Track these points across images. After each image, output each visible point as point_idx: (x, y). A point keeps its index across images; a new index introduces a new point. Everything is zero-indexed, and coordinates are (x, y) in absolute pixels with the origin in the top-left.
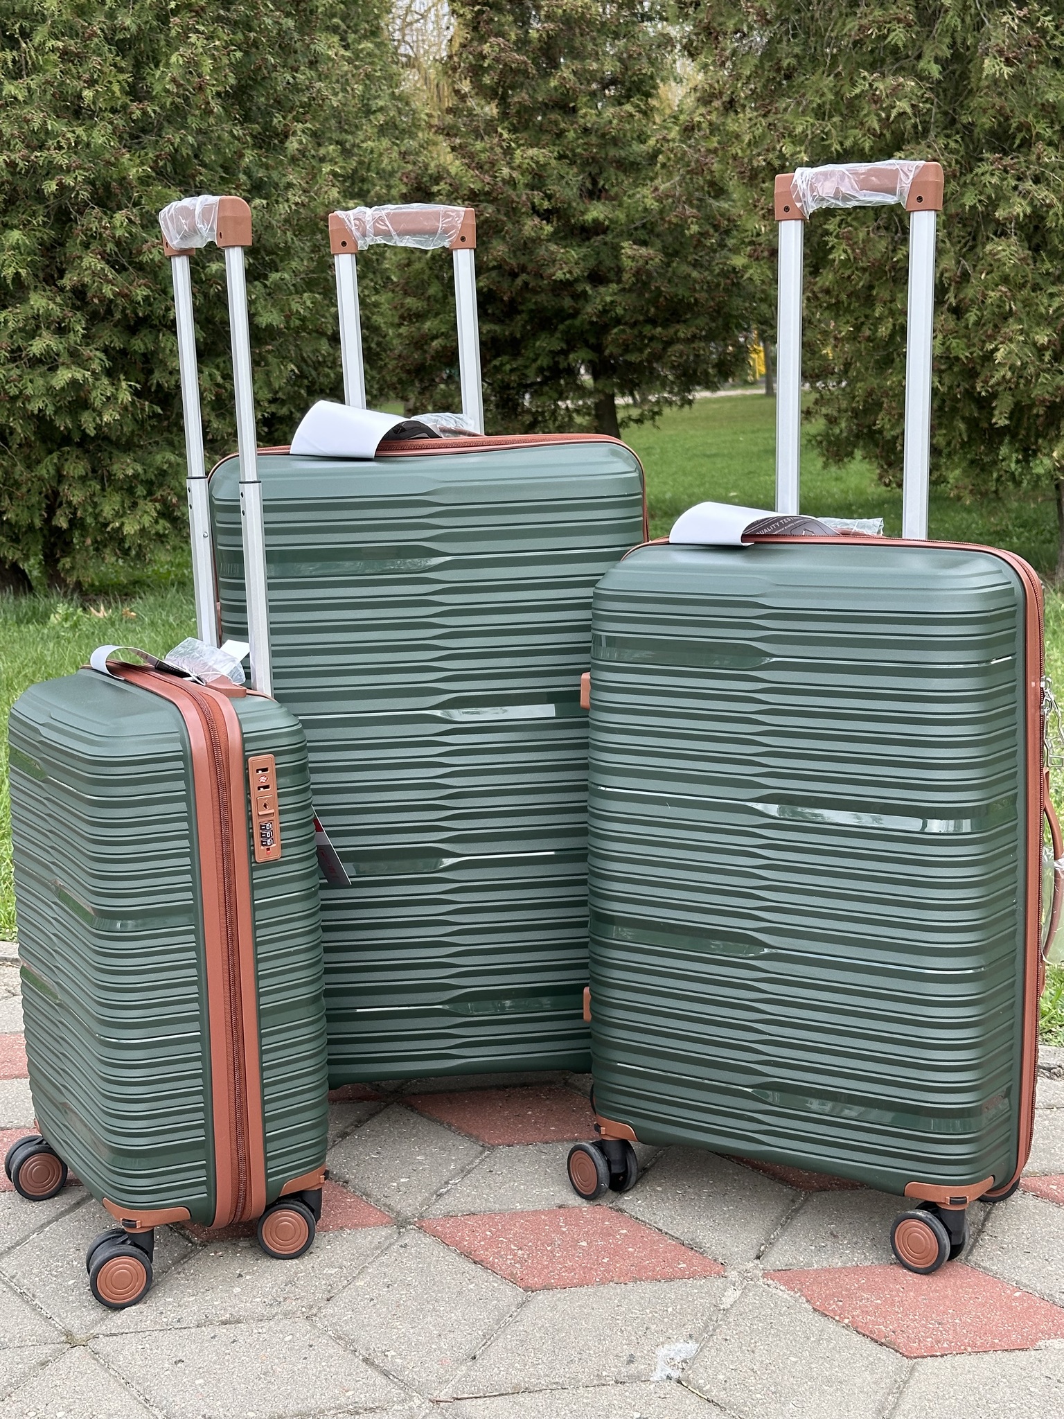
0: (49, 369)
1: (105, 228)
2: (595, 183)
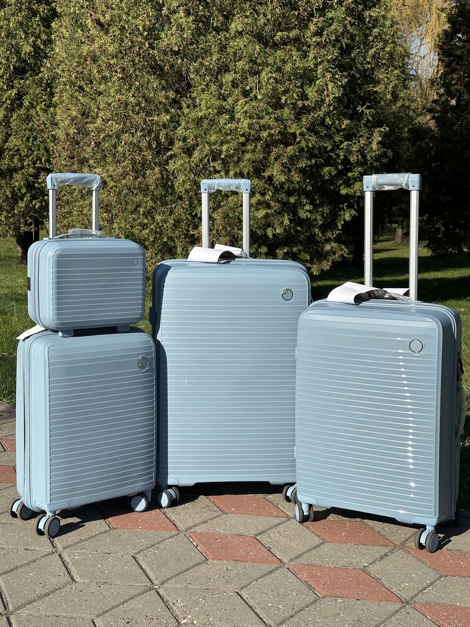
0: (256, 210)
1: (285, 153)
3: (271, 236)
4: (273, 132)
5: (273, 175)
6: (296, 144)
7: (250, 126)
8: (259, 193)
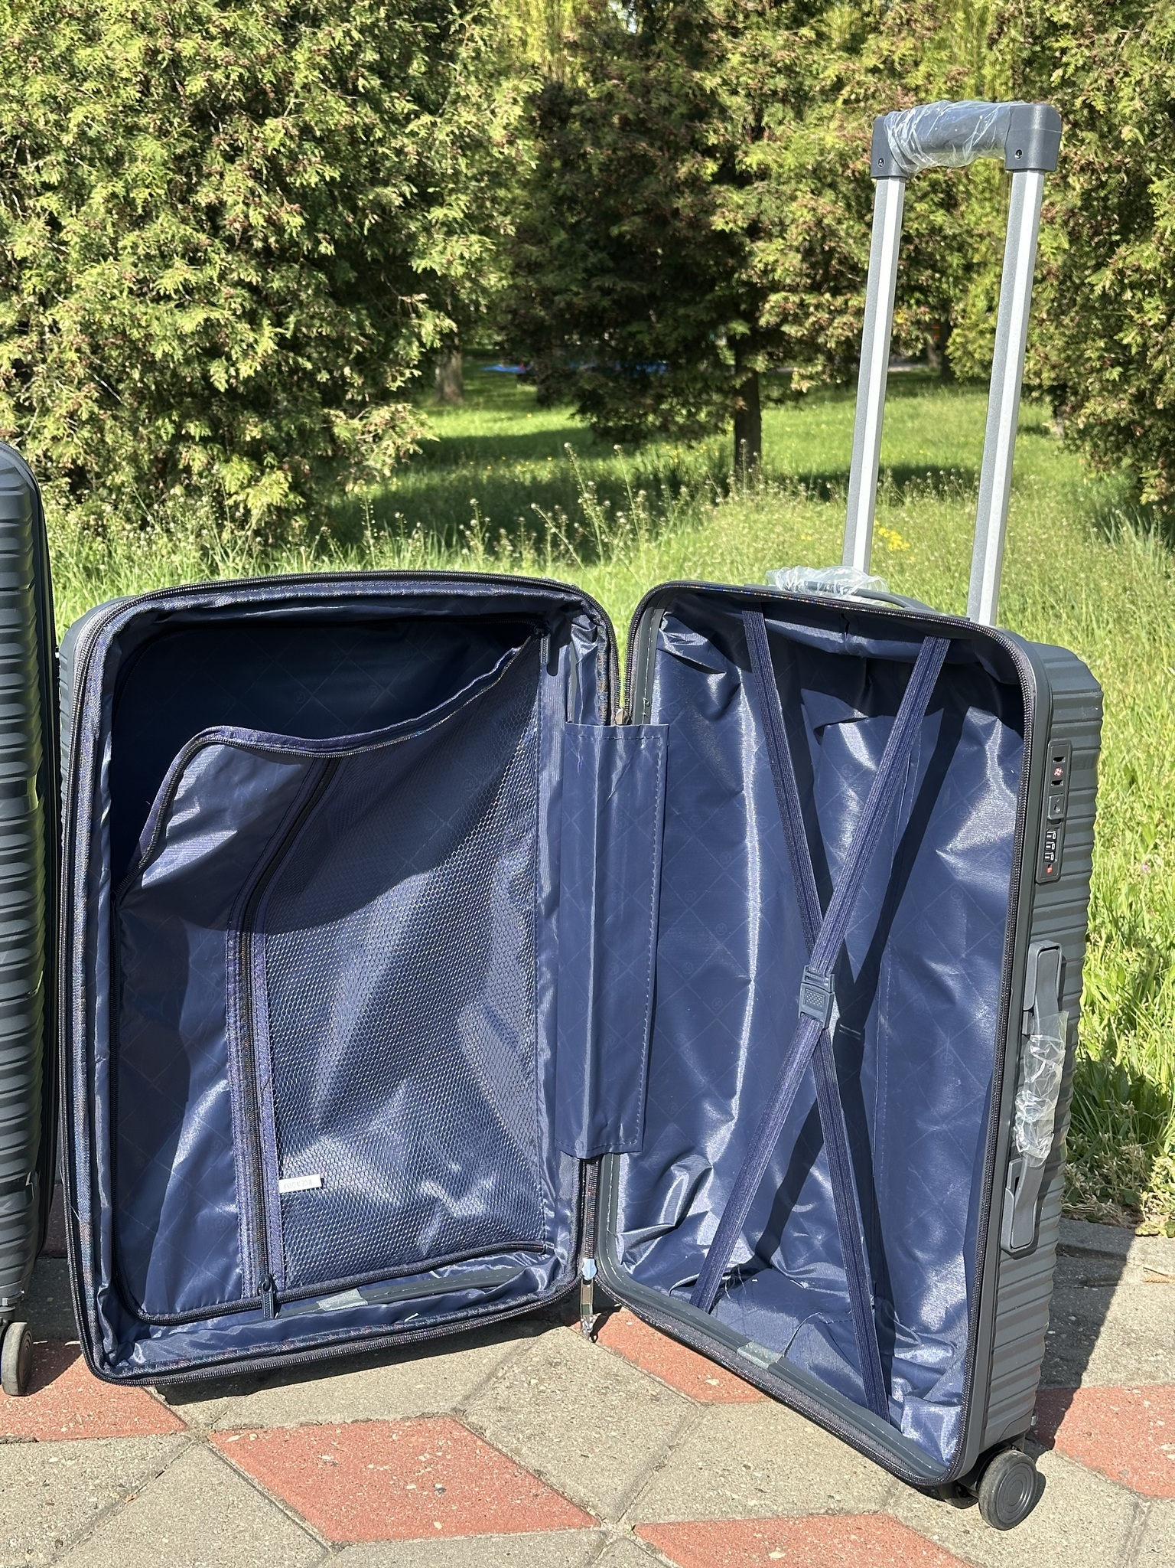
0: (177, 306)
1: (257, 139)
2: (759, 117)
3: (222, 387)
4: (218, 76)
5: (223, 204)
6: (290, 114)
7: (151, 55)
8: (183, 257)
